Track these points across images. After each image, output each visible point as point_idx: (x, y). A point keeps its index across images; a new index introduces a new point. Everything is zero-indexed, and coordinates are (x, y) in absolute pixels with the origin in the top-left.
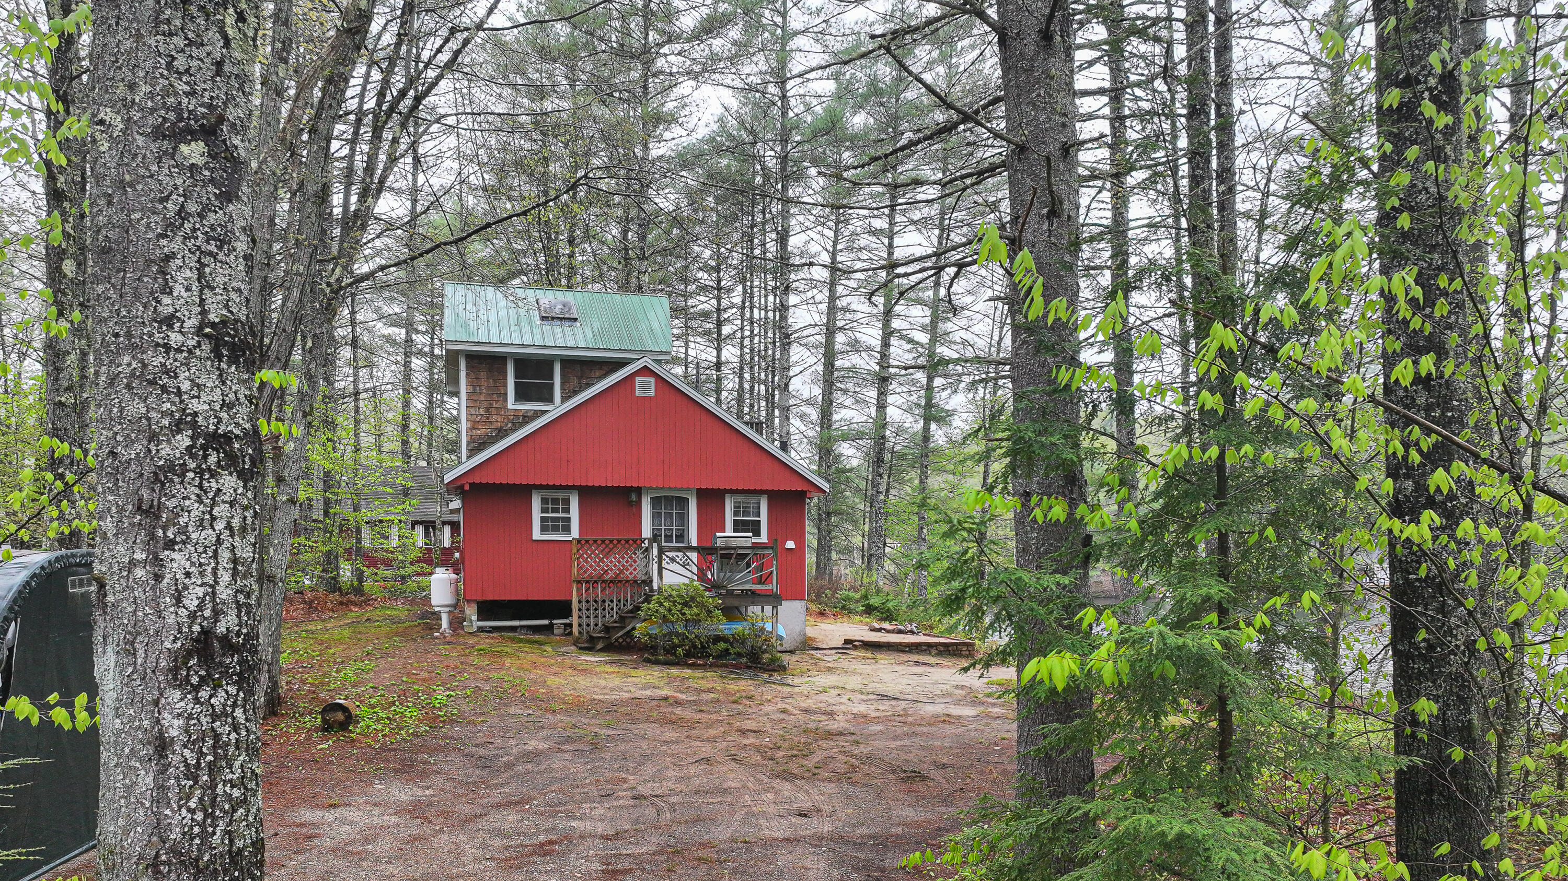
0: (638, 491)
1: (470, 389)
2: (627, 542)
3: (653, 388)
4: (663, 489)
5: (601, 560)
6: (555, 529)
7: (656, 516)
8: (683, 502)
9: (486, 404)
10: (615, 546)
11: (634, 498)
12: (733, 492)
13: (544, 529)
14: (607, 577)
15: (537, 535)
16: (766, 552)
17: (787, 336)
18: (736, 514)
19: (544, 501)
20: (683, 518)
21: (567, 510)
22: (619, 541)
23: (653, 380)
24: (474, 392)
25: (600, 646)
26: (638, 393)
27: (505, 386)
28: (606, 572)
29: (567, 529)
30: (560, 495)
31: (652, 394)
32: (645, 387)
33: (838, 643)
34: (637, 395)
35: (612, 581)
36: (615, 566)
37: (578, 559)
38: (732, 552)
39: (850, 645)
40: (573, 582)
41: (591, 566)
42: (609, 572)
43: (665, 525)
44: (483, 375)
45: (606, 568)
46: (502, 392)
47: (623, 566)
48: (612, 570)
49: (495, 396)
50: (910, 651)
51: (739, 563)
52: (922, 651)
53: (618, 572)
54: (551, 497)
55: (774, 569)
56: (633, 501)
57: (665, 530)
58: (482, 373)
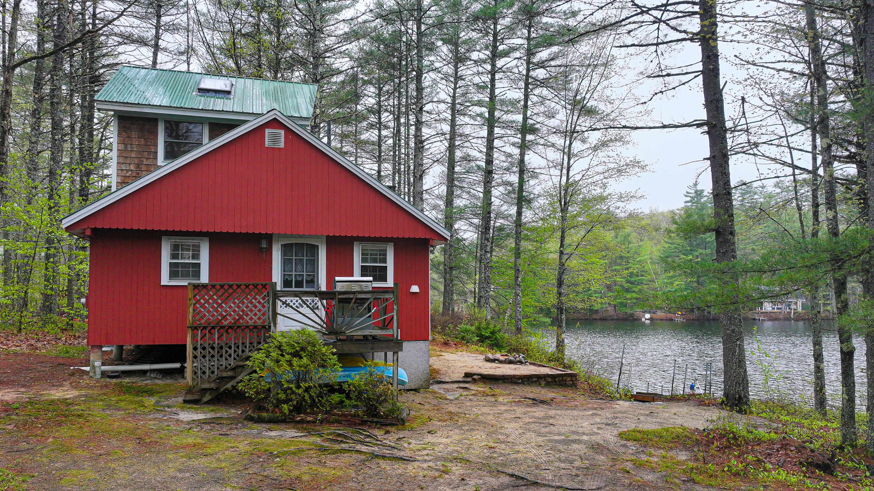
0: (269, 238)
1: (122, 147)
2: (247, 286)
3: (283, 140)
4: (292, 236)
5: (220, 305)
6: (185, 275)
7: (286, 262)
8: (313, 249)
9: (136, 161)
10: (235, 291)
11: (264, 245)
12: (361, 239)
13: (173, 275)
14: (225, 323)
15: (165, 280)
16: (387, 296)
18: (364, 260)
19: (175, 248)
20: (313, 264)
21: (196, 256)
22: (239, 286)
23: (282, 132)
24: (126, 150)
25: (207, 399)
26: (267, 144)
27: (156, 145)
28: (224, 318)
29: (196, 274)
30: (190, 241)
31: (282, 145)
32: (275, 138)
33: (459, 376)
34: (266, 146)
35: (230, 327)
36: (234, 311)
37: (194, 304)
38: (352, 296)
39: (469, 379)
40: (188, 327)
41: (209, 311)
42: (228, 317)
43: (295, 271)
44: (134, 134)
45: (225, 314)
46: (153, 150)
47: (243, 311)
48: (230, 315)
49: (146, 153)
50: (523, 383)
51: (359, 308)
52: (532, 382)
53: (237, 318)
54: (180, 244)
55: (395, 313)
56: (264, 248)
57: (295, 275)
58: (133, 133)
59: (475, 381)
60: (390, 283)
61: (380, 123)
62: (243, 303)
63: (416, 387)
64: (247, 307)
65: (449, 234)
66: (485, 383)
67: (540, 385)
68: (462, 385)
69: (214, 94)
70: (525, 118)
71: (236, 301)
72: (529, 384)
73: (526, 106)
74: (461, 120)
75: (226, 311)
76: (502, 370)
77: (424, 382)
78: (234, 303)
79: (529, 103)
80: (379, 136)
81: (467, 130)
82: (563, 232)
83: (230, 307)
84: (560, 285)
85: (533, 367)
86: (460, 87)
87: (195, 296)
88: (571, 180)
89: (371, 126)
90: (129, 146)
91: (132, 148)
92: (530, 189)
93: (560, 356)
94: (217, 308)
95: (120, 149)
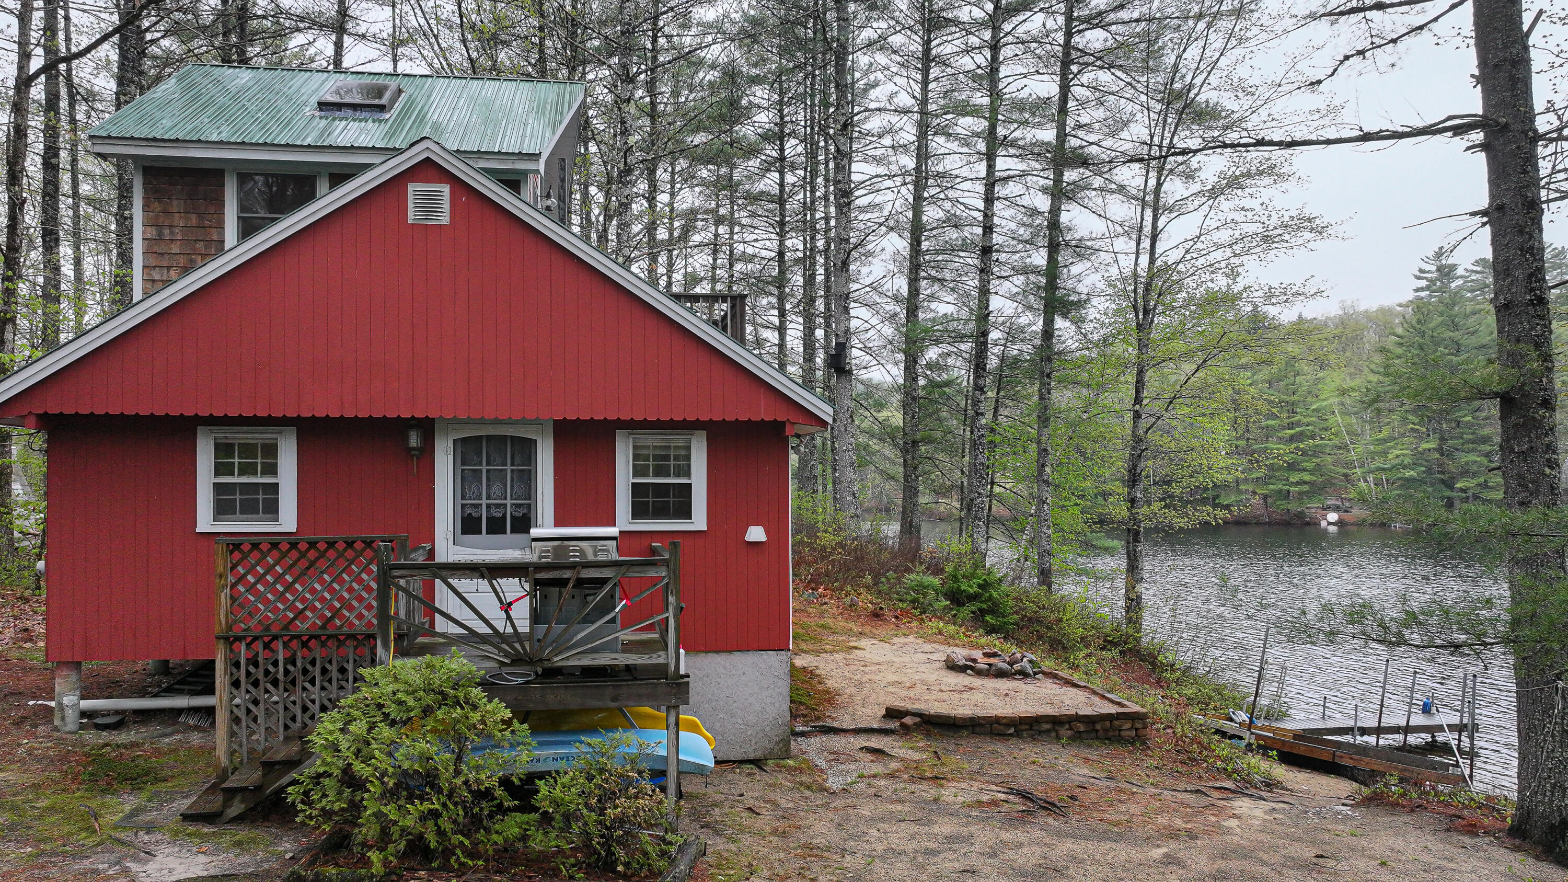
0: (427, 428)
1: (152, 233)
2: (350, 544)
3: (446, 206)
4: (482, 422)
5: (289, 587)
6: (249, 510)
7: (466, 479)
8: (526, 449)
9: (182, 261)
10: (322, 555)
11: (414, 441)
12: (632, 425)
13: (222, 509)
14: (302, 626)
15: (205, 522)
16: (652, 573)
17: (847, 193)
18: (638, 471)
19: (223, 450)
20: (527, 479)
21: (272, 470)
22: (331, 544)
23: (446, 189)
24: (160, 239)
25: (236, 809)
26: (412, 215)
27: (221, 226)
28: (300, 614)
29: (272, 509)
30: (256, 436)
31: (445, 218)
32: (429, 203)
33: (871, 715)
34: (410, 222)
35: (311, 637)
36: (322, 600)
37: (233, 586)
38: (567, 574)
39: (894, 725)
40: (218, 638)
41: (266, 601)
42: (308, 613)
43: (488, 497)
44: (176, 205)
45: (300, 606)
46: (215, 237)
47: (341, 599)
48: (314, 609)
49: (200, 245)
50: (1018, 734)
51: (590, 598)
52: (1040, 732)
53: (329, 615)
54: (237, 442)
55: (670, 614)
56: (414, 449)
57: (488, 506)
58: (175, 203)
59: (906, 730)
60: (699, 521)
61: (782, 158)
62: (341, 582)
63: (759, 754)
64: (350, 590)
65: (830, 411)
66: (928, 735)
67: (1058, 738)
68: (875, 742)
69: (350, 112)
70: (1062, 136)
71: (326, 576)
72: (1032, 736)
73: (1063, 110)
74: (938, 143)
75: (304, 600)
76: (977, 697)
77: (777, 743)
78: (322, 581)
79: (1071, 104)
80: (782, 185)
81: (951, 164)
82: (1141, 373)
83: (313, 591)
84: (1134, 481)
85: (1049, 688)
86: (936, 79)
87: (233, 567)
88: (1158, 263)
89: (769, 165)
90: (166, 231)
91: (172, 233)
92: (1070, 284)
93: (1131, 631)
94: (283, 594)
95: (149, 236)
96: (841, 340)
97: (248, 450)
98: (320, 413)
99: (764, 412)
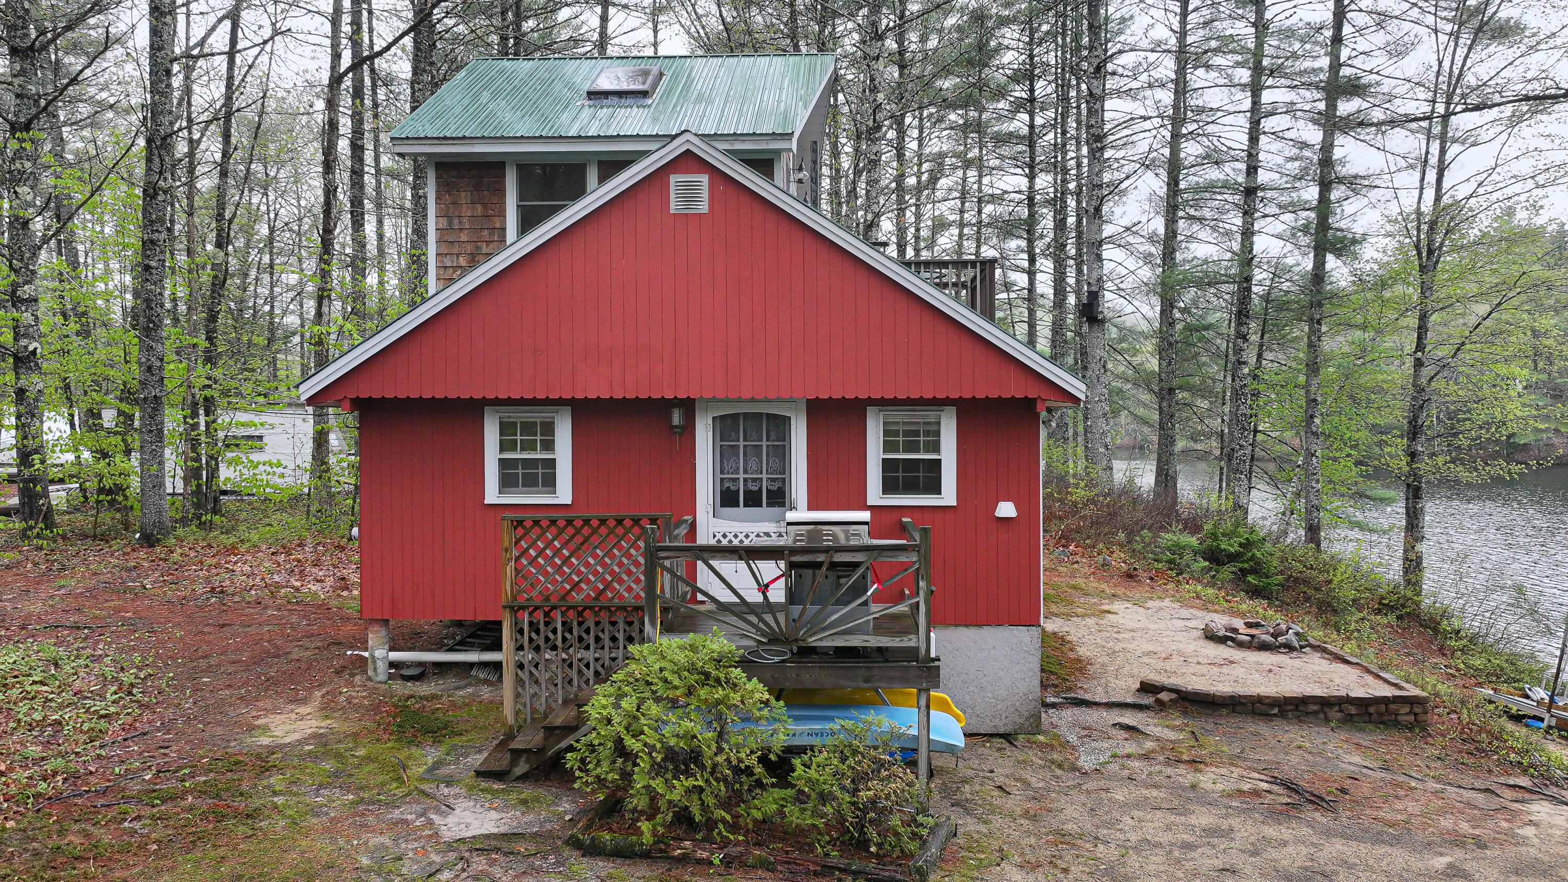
0: (689, 406)
1: (444, 223)
2: (620, 522)
3: (706, 195)
4: (739, 400)
5: (566, 561)
6: (530, 482)
7: (725, 455)
8: (780, 425)
10: (595, 531)
11: (677, 418)
12: (882, 403)
13: (508, 483)
14: (578, 597)
15: (492, 495)
16: (903, 558)
17: (1100, 138)
19: (505, 428)
20: (782, 453)
21: (549, 445)
22: (603, 522)
23: (704, 179)
24: (451, 228)
25: (521, 768)
26: (674, 204)
27: (503, 215)
28: (576, 586)
29: (550, 483)
30: (537, 416)
31: (704, 207)
32: (688, 194)
33: (1125, 688)
34: (672, 211)
35: (585, 608)
36: (595, 573)
37: (517, 559)
38: (821, 558)
39: (1148, 700)
40: (504, 607)
41: (545, 574)
42: (583, 585)
43: (745, 472)
44: (464, 197)
45: (576, 579)
46: (498, 225)
47: (612, 573)
48: (588, 581)
50: (1282, 715)
51: (843, 581)
52: (1307, 713)
53: (601, 587)
54: (519, 421)
55: (921, 599)
56: (676, 427)
57: (745, 480)
58: (463, 194)
59: (1161, 707)
60: (948, 496)
61: (1032, 100)
62: (612, 557)
63: (1009, 729)
64: (620, 564)
65: (1083, 387)
66: (1185, 713)
67: (1327, 720)
68: (1129, 718)
69: (616, 100)
70: (1336, 65)
71: (598, 551)
72: (1298, 717)
73: (1338, 38)
74: (1197, 77)
75: (579, 573)
76: (1238, 671)
77: (1027, 719)
78: (595, 556)
79: (1347, 29)
80: (1032, 126)
81: (1214, 98)
82: (1424, 317)
83: (587, 565)
84: (1415, 433)
85: (1315, 663)
86: (1196, 9)
87: (517, 542)
88: (1446, 200)
89: (1018, 106)
90: (456, 221)
91: (460, 223)
92: (1344, 223)
93: (1409, 594)
94: (561, 567)
95: (441, 227)
96: (1094, 289)
97: (528, 428)
98: (592, 395)
99: (1016, 389)
